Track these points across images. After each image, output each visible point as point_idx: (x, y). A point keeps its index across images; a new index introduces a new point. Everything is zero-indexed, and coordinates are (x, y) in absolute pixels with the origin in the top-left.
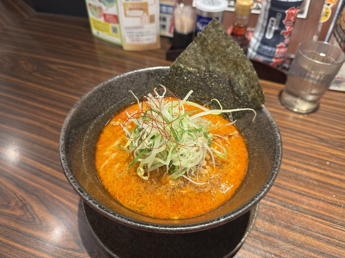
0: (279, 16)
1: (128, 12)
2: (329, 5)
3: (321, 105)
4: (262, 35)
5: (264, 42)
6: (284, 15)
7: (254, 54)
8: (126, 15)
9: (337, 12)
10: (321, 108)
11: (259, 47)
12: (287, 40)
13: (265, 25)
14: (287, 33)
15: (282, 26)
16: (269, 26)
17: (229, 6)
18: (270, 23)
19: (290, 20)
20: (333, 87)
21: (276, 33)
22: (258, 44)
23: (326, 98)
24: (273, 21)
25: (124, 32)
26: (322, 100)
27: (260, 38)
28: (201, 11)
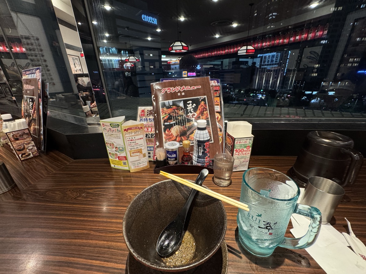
0: (202, 146)
1: (132, 155)
2: (220, 136)
3: (232, 180)
4: (197, 154)
5: (199, 157)
6: (204, 146)
7: (196, 163)
8: (131, 156)
9: (224, 138)
10: (232, 182)
11: (197, 160)
12: (208, 155)
13: (197, 150)
14: (208, 152)
15: (204, 150)
16: (199, 150)
17: (180, 145)
18: (199, 149)
19: (207, 147)
20: (234, 171)
21: (203, 153)
22: (197, 158)
23: (233, 176)
24: (200, 148)
25: (130, 164)
26: (232, 177)
27: (197, 156)
28: (168, 149)
